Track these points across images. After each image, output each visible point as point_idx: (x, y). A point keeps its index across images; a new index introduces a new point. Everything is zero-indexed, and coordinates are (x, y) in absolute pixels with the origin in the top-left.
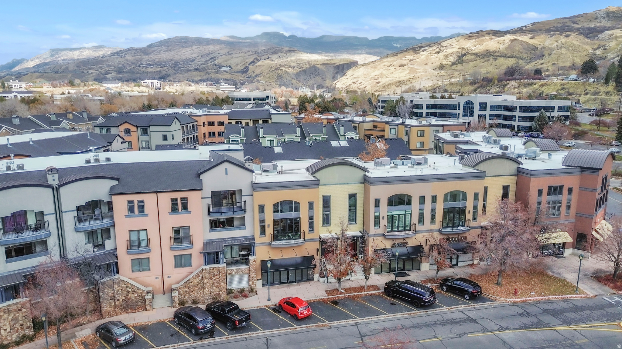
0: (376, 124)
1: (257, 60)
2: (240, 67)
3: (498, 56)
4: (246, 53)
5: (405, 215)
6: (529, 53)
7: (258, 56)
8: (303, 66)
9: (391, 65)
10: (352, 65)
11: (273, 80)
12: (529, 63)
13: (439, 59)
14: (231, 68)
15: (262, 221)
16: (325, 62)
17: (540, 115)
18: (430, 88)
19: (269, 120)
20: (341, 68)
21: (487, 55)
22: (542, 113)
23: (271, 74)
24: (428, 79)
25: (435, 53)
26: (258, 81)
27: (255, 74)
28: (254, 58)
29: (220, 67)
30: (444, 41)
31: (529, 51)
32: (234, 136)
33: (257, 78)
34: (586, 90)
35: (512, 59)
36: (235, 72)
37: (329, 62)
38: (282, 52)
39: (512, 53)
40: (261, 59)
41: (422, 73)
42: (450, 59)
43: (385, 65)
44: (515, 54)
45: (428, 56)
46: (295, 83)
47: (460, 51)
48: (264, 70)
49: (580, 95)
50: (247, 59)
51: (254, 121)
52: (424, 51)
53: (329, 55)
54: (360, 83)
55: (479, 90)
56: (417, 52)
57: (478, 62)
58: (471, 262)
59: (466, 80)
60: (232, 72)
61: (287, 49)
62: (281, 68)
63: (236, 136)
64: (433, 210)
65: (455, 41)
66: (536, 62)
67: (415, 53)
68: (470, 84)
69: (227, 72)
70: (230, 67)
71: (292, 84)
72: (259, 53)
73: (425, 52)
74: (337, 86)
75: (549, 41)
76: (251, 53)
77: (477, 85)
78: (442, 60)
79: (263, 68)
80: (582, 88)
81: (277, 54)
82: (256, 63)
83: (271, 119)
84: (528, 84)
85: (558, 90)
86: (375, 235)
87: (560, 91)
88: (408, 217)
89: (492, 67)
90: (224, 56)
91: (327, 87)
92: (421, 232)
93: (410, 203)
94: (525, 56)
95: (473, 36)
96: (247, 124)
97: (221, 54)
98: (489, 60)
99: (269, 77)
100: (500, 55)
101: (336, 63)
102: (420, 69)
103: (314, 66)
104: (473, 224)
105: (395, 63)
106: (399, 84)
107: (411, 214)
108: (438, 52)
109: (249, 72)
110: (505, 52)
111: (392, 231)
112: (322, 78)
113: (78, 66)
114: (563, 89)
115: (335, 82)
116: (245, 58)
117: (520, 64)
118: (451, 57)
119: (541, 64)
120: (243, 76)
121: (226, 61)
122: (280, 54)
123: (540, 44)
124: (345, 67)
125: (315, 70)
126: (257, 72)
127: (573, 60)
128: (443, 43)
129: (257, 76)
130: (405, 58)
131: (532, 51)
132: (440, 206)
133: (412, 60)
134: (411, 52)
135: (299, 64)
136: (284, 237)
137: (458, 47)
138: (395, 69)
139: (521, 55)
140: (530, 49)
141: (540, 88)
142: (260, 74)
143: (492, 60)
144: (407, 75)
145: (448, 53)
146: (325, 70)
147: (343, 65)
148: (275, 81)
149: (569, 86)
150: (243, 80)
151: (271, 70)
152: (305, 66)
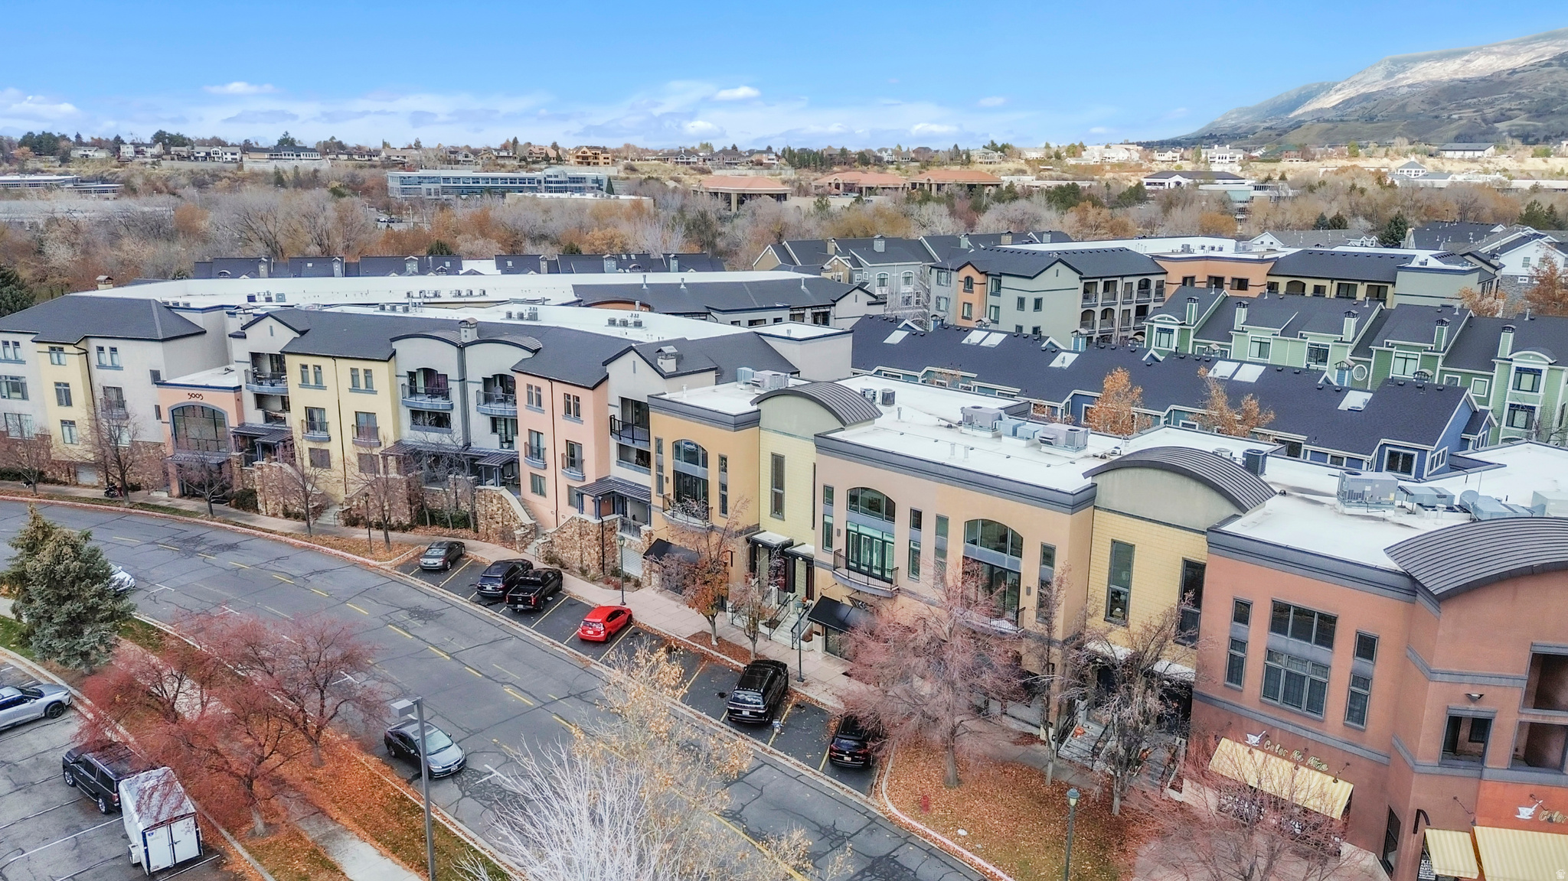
5: (883, 542)
15: (660, 468)
19: (1390, 286)
32: (1164, 318)
51: (1339, 284)
63: (1169, 319)
64: (939, 552)
83: (1394, 284)
86: (822, 565)
88: (889, 548)
96: (1319, 291)
107: (893, 545)
113: (1434, 102)
132: (956, 548)
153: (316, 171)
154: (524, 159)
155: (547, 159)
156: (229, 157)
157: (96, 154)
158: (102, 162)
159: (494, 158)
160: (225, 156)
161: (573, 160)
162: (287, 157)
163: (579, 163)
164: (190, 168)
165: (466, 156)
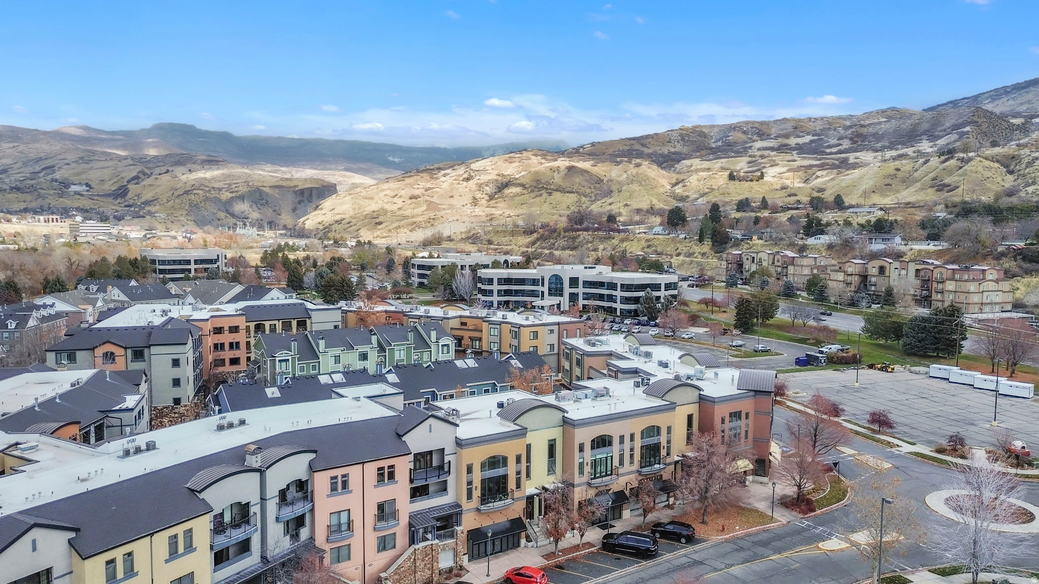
0: (464, 320)
1: (145, 174)
2: (110, 187)
3: (553, 190)
4: (120, 161)
5: (606, 458)
6: (592, 187)
7: (147, 168)
8: (237, 189)
9: (396, 195)
10: (328, 190)
11: (181, 213)
12: (594, 201)
13: (470, 190)
14: (91, 188)
15: (470, 483)
16: (277, 184)
17: (646, 295)
18: (464, 236)
19: (307, 319)
20: (306, 194)
21: (538, 188)
22: (648, 293)
23: (177, 201)
24: (457, 220)
25: (463, 181)
26: (150, 213)
27: (143, 200)
28: (137, 170)
29: (65, 184)
30: (474, 163)
31: (592, 184)
32: (282, 354)
33: (147, 208)
34: (678, 249)
35: (572, 195)
36: (98, 195)
37: (285, 184)
38: (194, 163)
39: (571, 187)
40: (152, 173)
41: (448, 211)
42: (486, 190)
43: (385, 195)
44: (575, 188)
45: (453, 184)
46: (223, 218)
47: (500, 178)
48: (162, 194)
49: (671, 256)
50: (122, 171)
51: (282, 322)
52: (445, 175)
53: (280, 170)
54: (349, 223)
55: (539, 243)
56: (435, 176)
57: (526, 196)
58: (667, 503)
59: (517, 226)
60: (93, 195)
61: (204, 157)
62: (195, 192)
63: (285, 353)
64: (632, 450)
65: (491, 163)
66: (603, 201)
67: (432, 178)
68: (524, 232)
69: (82, 195)
70: (87, 185)
71: (219, 220)
72: (147, 162)
73: (448, 177)
74: (306, 226)
75: (616, 170)
76: (130, 162)
77: (535, 235)
78: (475, 191)
79: (158, 190)
80: (672, 246)
81: (185, 165)
82: (143, 180)
83: (310, 318)
84: (605, 238)
85: (643, 248)
86: (579, 485)
87: (645, 250)
88: (609, 459)
89: (546, 205)
90: (74, 165)
91: (285, 227)
92: (623, 475)
93: (610, 444)
94: (588, 191)
95: (515, 158)
96: (273, 329)
97: (67, 161)
98: (541, 195)
99: (173, 207)
100: (555, 188)
101: (297, 186)
102: (443, 205)
103: (258, 189)
104: (668, 460)
105: (403, 193)
106: (413, 227)
107: (612, 457)
108: (468, 179)
109: (130, 195)
110: (562, 184)
111: (595, 478)
112: (274, 211)
114: (649, 247)
115: (302, 220)
116: (119, 170)
117: (583, 202)
118: (487, 188)
119: (610, 204)
120: (117, 202)
121: (78, 174)
122: (189, 166)
123: (605, 176)
124: (314, 192)
125: (261, 195)
126: (147, 196)
127: (651, 202)
128: (473, 164)
129: (147, 203)
130: (418, 186)
131: (596, 185)
132: (638, 444)
133: (429, 189)
134: (426, 176)
135: (230, 185)
136: (495, 499)
137: (496, 172)
138: (404, 202)
139: (583, 190)
140: (593, 182)
141: (621, 245)
142: (152, 201)
143: (546, 194)
144: (425, 213)
145: (482, 182)
146: (277, 196)
147: (311, 189)
148: (187, 215)
149: (656, 242)
150: (117, 211)
151: (177, 193)
152: (241, 188)
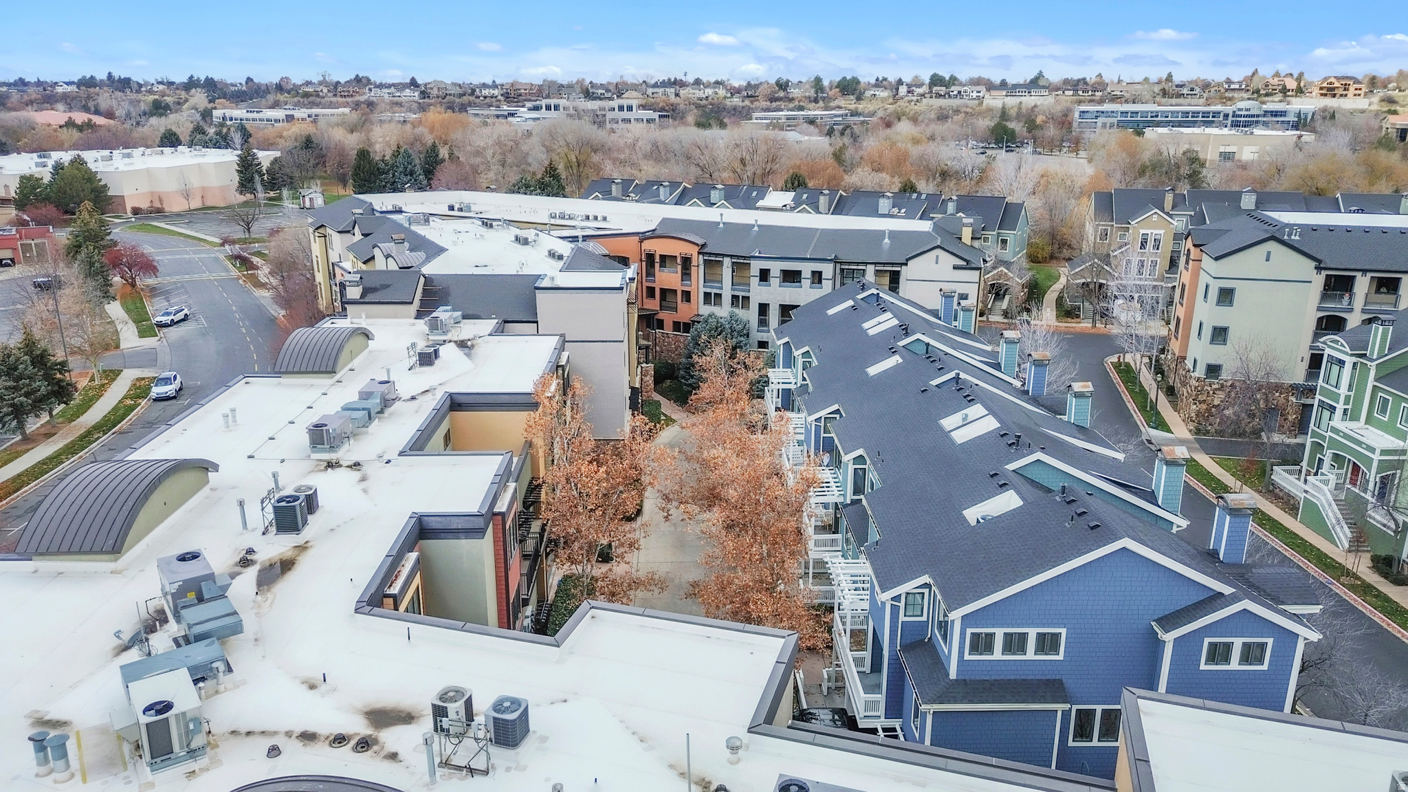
153: (1035, 106)
154: (1257, 91)
155: (1284, 91)
156: (975, 95)
157: (882, 94)
158: (883, 100)
159: (1223, 91)
160: (971, 94)
161: (1316, 91)
162: (1020, 94)
163: (1322, 95)
164: (940, 105)
165: (1192, 90)
